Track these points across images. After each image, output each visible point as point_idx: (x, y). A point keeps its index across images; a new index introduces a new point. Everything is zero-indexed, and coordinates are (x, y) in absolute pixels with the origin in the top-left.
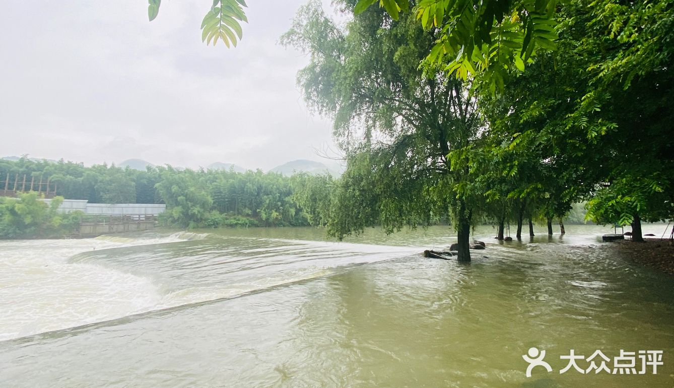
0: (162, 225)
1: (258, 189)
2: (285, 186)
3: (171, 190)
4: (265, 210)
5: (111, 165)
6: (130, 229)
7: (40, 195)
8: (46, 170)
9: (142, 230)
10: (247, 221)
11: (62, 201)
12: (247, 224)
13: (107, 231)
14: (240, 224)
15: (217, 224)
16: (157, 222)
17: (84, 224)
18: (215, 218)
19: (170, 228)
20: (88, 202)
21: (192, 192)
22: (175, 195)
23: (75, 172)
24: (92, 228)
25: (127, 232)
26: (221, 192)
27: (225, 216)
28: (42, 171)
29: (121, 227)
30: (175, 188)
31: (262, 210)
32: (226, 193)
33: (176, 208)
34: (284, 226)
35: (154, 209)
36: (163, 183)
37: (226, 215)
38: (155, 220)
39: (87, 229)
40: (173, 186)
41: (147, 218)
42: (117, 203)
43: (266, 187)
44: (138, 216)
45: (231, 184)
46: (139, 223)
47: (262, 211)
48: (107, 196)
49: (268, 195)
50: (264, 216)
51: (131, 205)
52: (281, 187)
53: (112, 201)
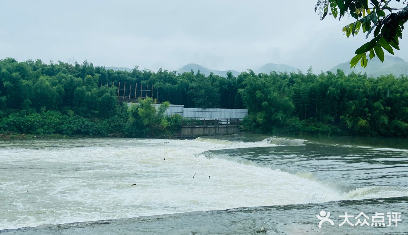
0: (246, 130)
1: (341, 92)
2: (373, 89)
3: (255, 95)
4: (349, 117)
5: (197, 72)
6: (220, 132)
7: (153, 101)
8: (151, 79)
9: (230, 134)
10: (329, 129)
11: (168, 106)
12: (328, 132)
13: (201, 133)
14: (321, 131)
15: (298, 131)
16: (242, 126)
17: (184, 127)
18: (296, 125)
19: (254, 133)
20: (185, 107)
21: (275, 97)
22: (258, 101)
23: (170, 80)
24: (190, 130)
25: (218, 135)
26: (300, 97)
27: (305, 123)
28: (148, 80)
29: (212, 131)
30: (259, 94)
31: (346, 116)
32: (305, 98)
33: (259, 113)
34: (372, 136)
35: (238, 114)
36: (247, 89)
37: (306, 121)
38: (241, 124)
39: (186, 131)
40: (257, 92)
41: (233, 122)
42: (207, 108)
43: (350, 91)
44: (226, 120)
45: (311, 88)
46: (227, 127)
47: (346, 118)
48: (199, 101)
49: (352, 99)
50: (349, 124)
51: (218, 110)
52: (368, 91)
53: (204, 105)
